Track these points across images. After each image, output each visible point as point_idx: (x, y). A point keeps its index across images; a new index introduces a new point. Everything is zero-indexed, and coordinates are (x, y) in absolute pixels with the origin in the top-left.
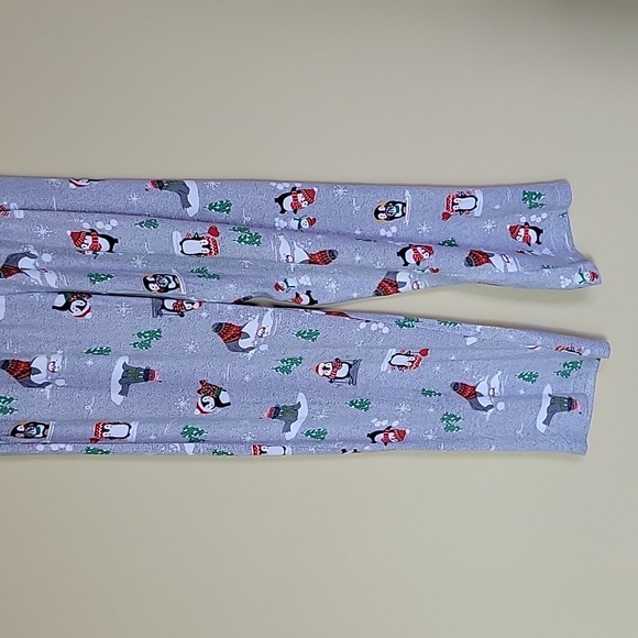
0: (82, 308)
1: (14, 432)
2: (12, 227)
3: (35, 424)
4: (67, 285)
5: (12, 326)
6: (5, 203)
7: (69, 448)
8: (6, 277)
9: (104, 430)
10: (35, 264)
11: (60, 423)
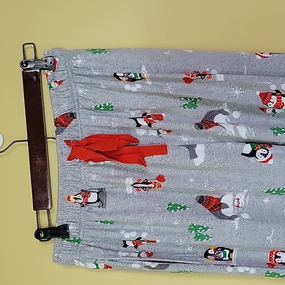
0: (265, 155)
1: (207, 254)
2: (212, 88)
3: (223, 249)
4: (254, 136)
5: (209, 169)
6: (208, 70)
7: (253, 271)
8: (206, 128)
9: (277, 257)
10: (226, 120)
11: (242, 249)
